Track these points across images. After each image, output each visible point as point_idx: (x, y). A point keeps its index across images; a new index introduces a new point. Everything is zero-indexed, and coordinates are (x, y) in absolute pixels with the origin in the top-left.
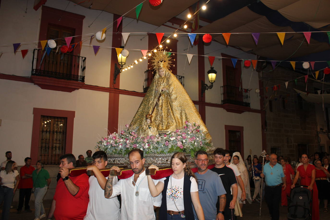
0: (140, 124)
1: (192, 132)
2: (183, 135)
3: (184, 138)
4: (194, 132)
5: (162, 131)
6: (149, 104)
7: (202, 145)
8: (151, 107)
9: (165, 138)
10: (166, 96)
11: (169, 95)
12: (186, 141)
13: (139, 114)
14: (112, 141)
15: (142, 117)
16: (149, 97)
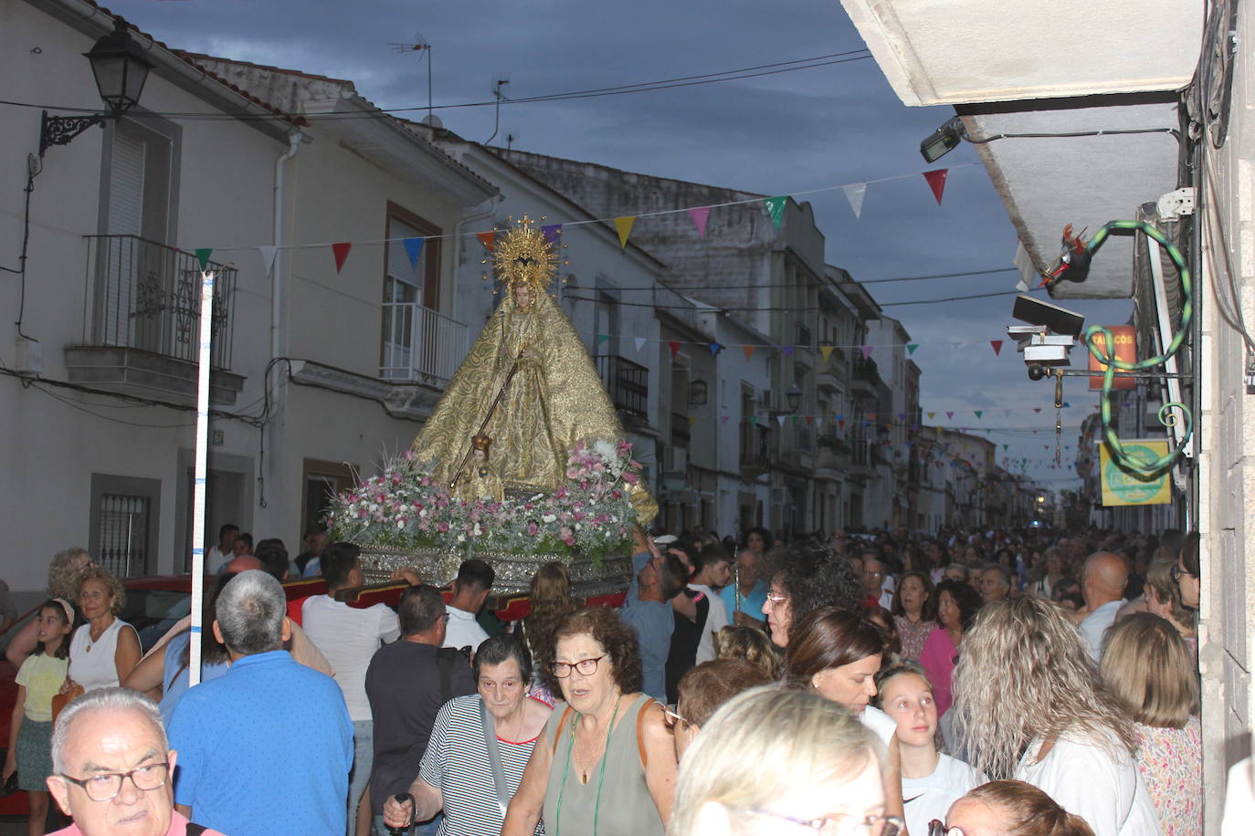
0: (446, 450)
1: (601, 499)
2: (577, 510)
3: (578, 518)
4: (605, 499)
5: (515, 480)
6: (476, 388)
7: (624, 536)
8: (483, 400)
9: (528, 514)
10: (532, 372)
11: (542, 369)
12: (583, 525)
13: (442, 418)
14: (373, 507)
15: (451, 429)
16: (480, 369)
